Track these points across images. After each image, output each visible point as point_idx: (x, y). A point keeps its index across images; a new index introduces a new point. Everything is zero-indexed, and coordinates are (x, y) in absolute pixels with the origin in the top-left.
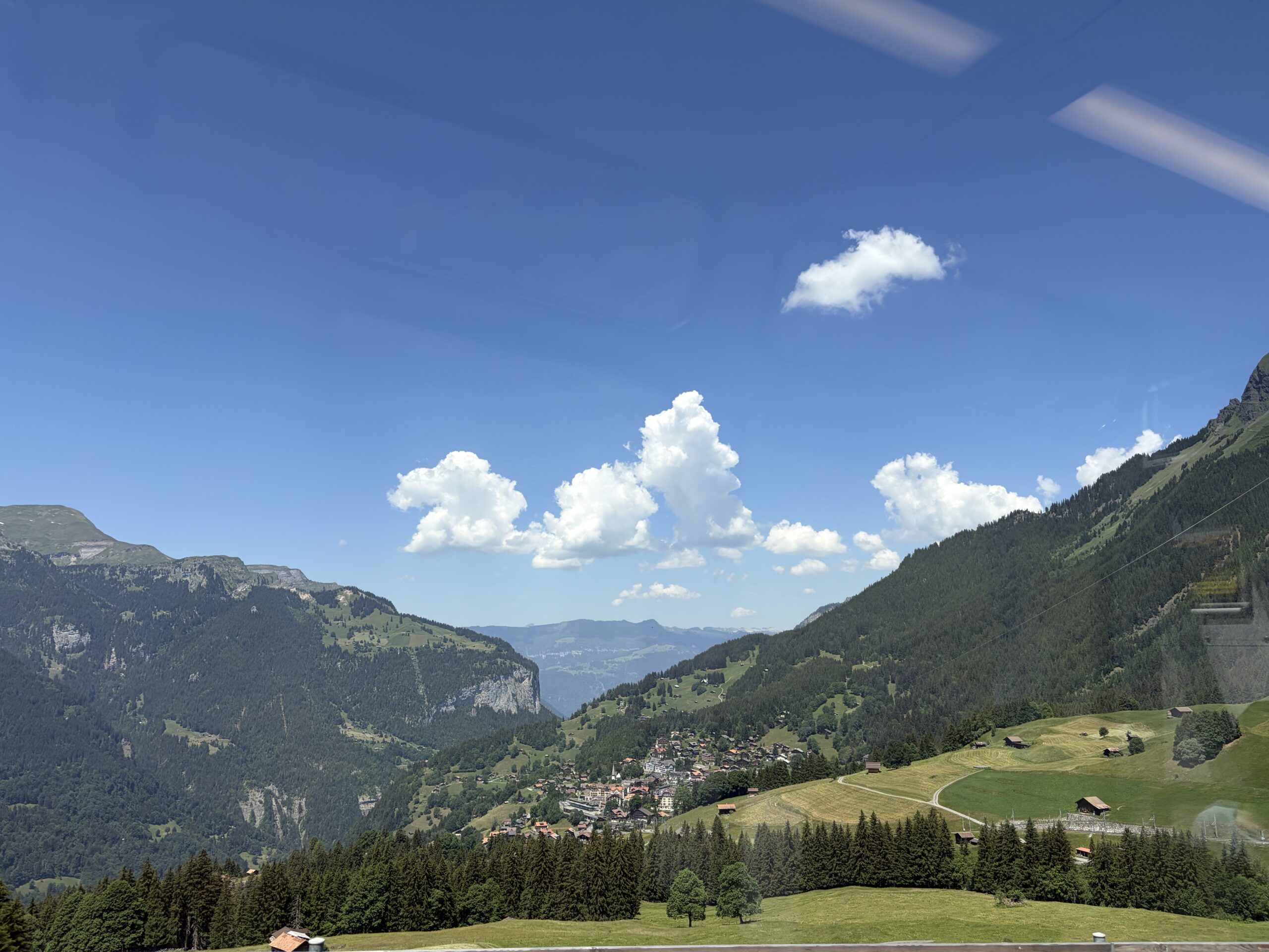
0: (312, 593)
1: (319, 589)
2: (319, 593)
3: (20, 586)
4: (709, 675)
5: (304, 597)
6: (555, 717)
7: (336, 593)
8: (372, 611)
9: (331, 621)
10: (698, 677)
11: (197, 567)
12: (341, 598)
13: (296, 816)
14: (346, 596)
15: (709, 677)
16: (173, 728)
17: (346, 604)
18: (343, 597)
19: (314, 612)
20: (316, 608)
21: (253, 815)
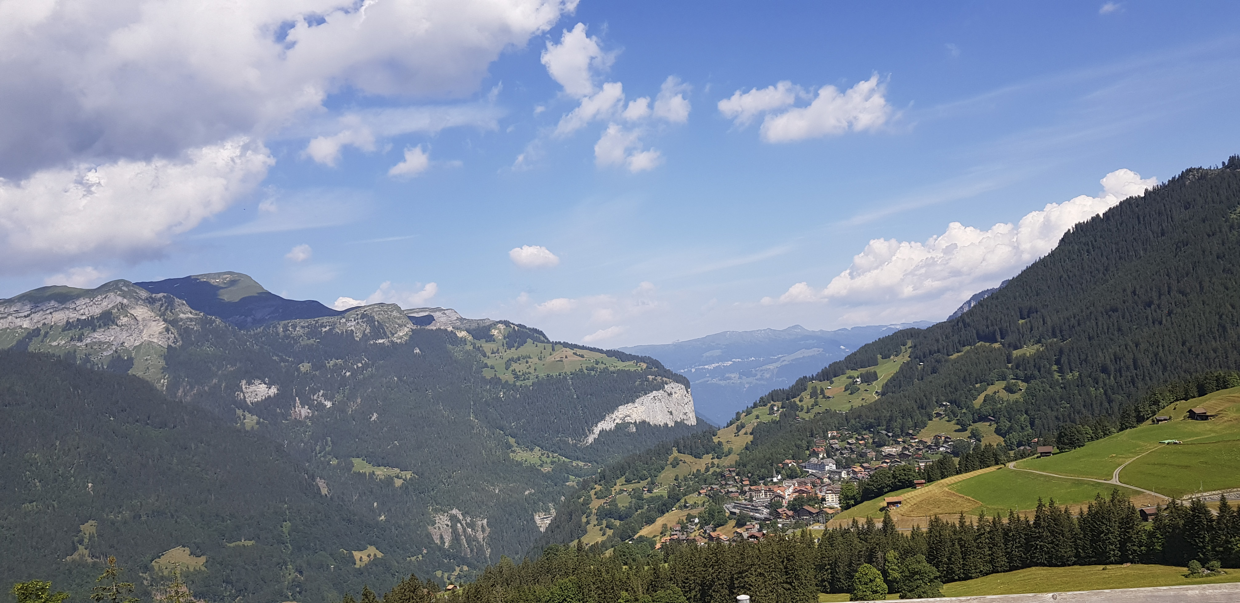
0: (468, 331)
1: (474, 325)
2: (474, 330)
3: (209, 349)
4: (861, 374)
5: (461, 334)
6: (711, 427)
7: (489, 328)
8: (525, 342)
9: (489, 354)
10: (850, 377)
11: (359, 316)
12: (495, 332)
13: (480, 536)
14: (499, 329)
15: (861, 376)
16: (360, 466)
17: (500, 338)
18: (497, 331)
19: (471, 348)
20: (474, 345)
21: (442, 537)
